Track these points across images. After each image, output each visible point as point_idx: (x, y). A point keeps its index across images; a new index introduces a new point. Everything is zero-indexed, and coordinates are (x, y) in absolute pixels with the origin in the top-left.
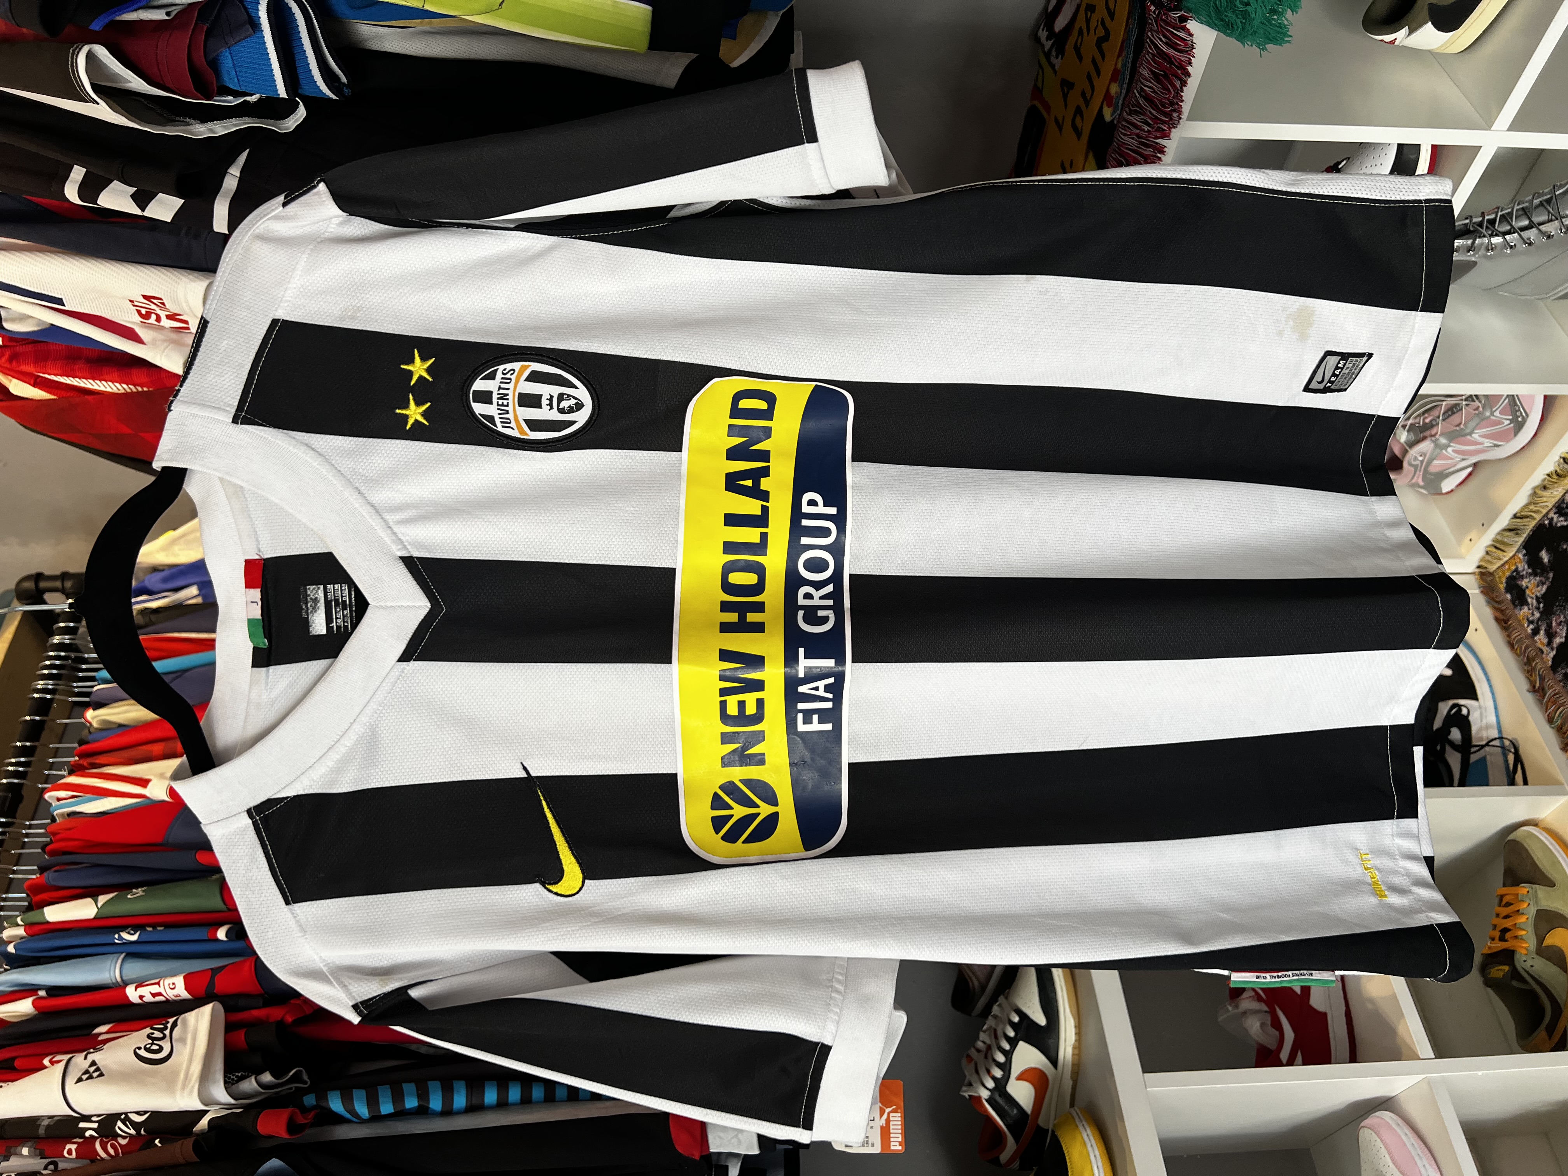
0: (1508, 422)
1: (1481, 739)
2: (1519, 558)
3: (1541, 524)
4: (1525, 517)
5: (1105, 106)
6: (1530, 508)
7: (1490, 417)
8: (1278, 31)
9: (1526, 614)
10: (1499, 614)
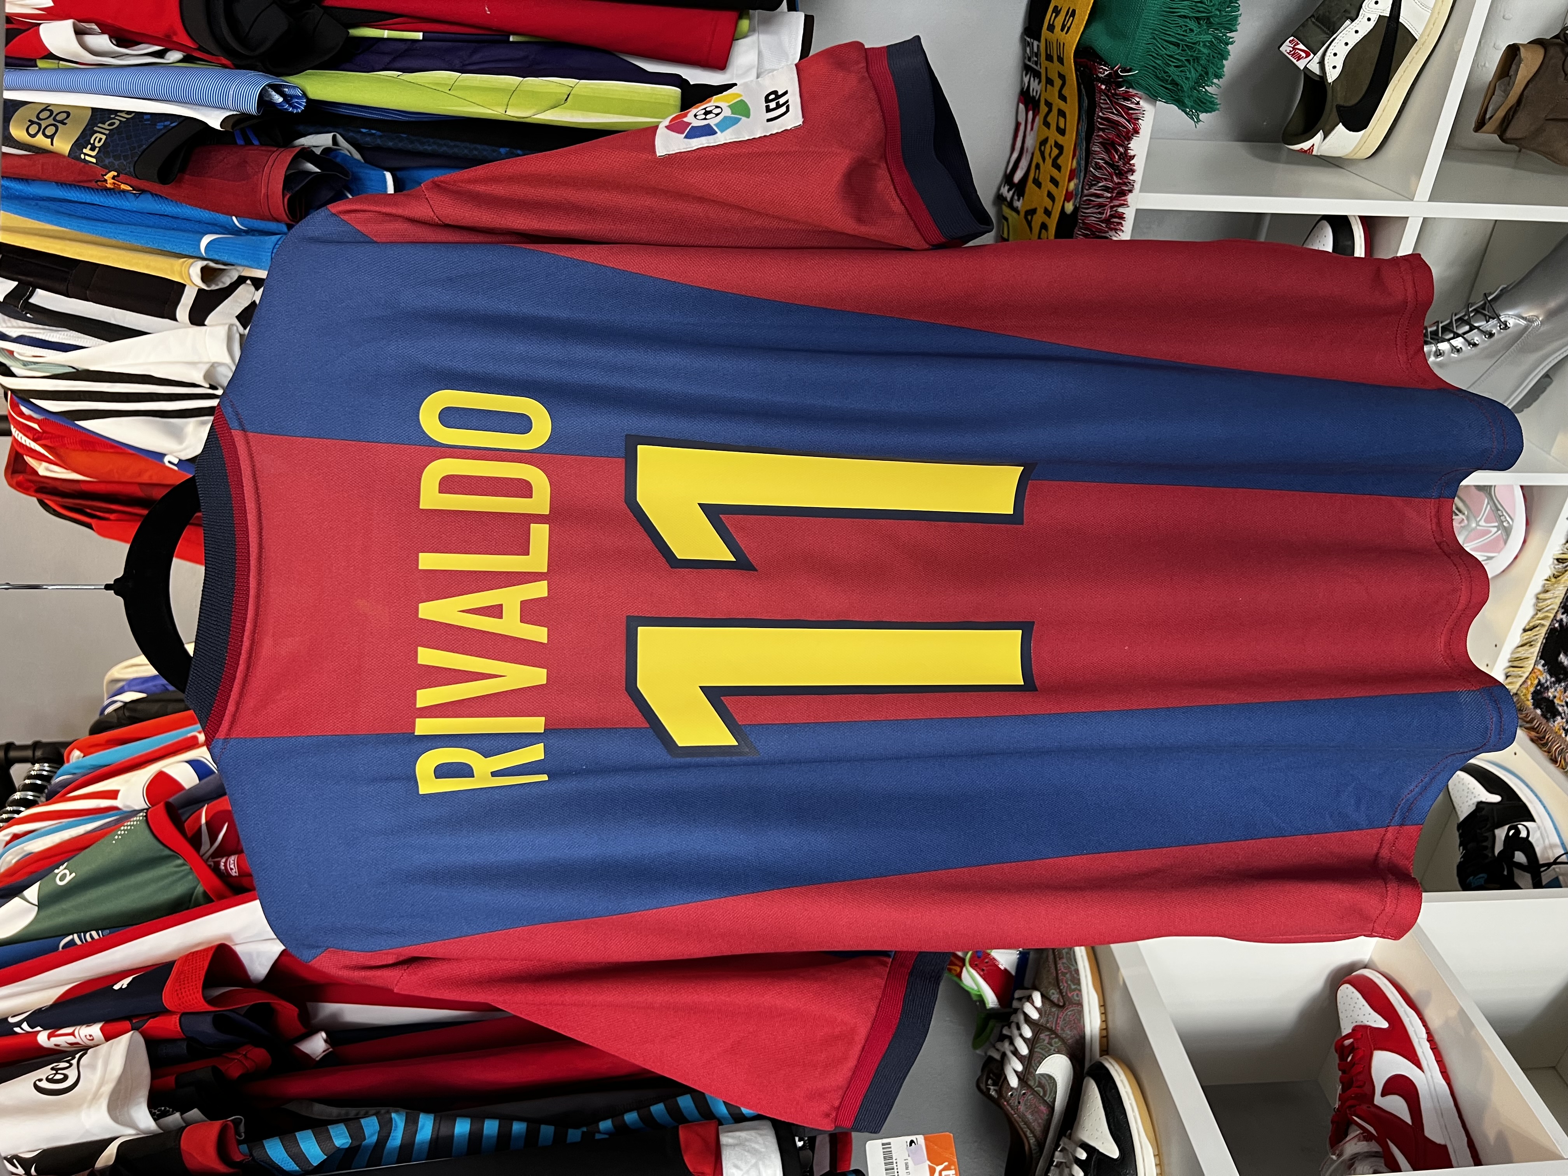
0: (1495, 529)
1: (1549, 859)
2: (1539, 670)
3: (1551, 629)
4: (1534, 627)
5: (1066, 203)
6: (1537, 616)
7: (1476, 527)
8: (1206, 100)
9: (1561, 724)
10: (1533, 734)
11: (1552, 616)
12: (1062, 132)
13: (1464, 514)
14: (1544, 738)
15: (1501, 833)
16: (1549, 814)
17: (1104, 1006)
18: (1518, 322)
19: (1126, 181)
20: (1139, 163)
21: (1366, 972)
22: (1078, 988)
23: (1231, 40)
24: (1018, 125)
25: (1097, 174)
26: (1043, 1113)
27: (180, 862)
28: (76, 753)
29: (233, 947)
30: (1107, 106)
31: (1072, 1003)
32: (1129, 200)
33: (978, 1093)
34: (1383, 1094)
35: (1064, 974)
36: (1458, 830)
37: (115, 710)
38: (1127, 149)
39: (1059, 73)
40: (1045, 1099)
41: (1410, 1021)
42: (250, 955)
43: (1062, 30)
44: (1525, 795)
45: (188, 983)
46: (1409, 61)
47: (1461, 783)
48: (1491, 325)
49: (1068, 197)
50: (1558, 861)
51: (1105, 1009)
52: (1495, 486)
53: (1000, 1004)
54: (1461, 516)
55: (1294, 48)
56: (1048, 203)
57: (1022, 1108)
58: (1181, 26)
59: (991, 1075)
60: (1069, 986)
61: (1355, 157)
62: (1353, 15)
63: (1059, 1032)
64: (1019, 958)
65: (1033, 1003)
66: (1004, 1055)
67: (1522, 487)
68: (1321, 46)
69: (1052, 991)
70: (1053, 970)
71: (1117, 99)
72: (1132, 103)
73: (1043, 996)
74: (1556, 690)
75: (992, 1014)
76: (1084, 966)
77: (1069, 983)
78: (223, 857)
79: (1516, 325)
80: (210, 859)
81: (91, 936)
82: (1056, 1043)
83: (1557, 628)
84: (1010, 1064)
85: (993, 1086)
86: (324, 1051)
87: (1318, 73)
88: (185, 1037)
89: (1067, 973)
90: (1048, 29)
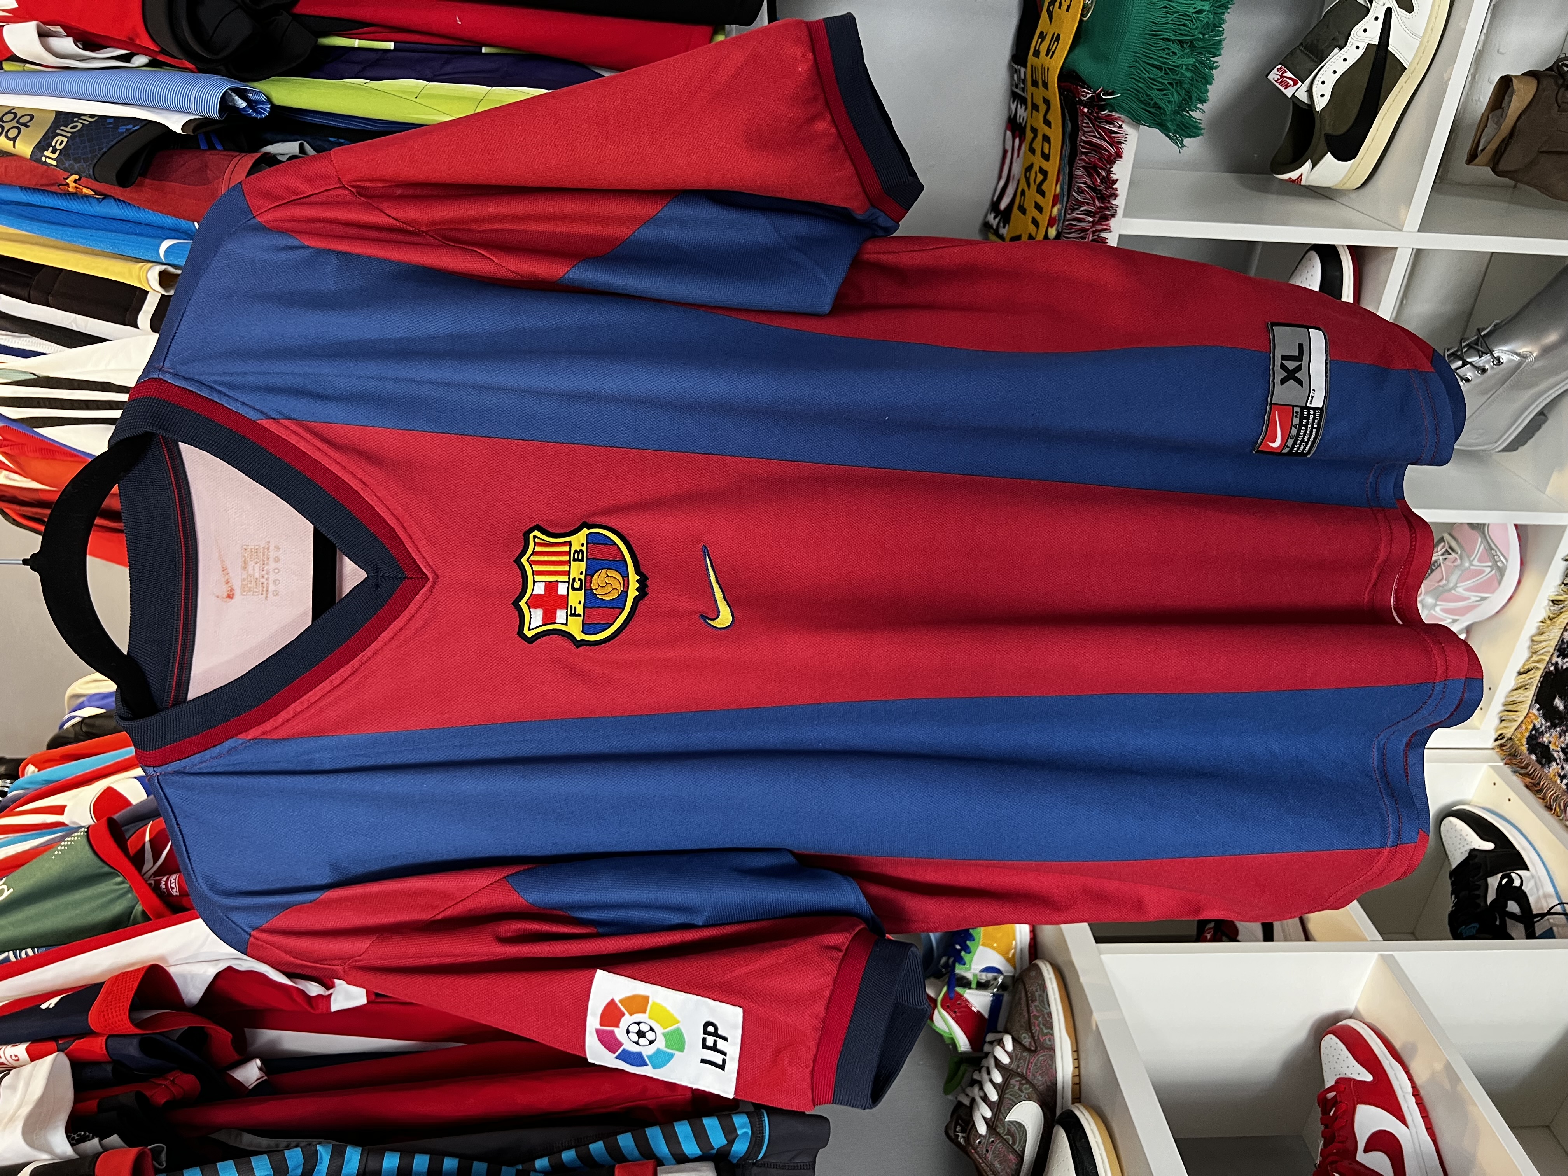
0: (1489, 569)
1: (1542, 909)
2: (1534, 715)
3: (1547, 673)
4: (1529, 670)
5: (1049, 229)
6: (1532, 659)
7: (1469, 567)
8: (1191, 125)
9: (1556, 770)
10: (1528, 780)
11: (1547, 658)
12: (1046, 157)
13: (1457, 553)
14: (1539, 784)
15: (1494, 882)
16: (1543, 863)
17: (1076, 1051)
18: (1512, 357)
19: (1109, 205)
20: (1122, 188)
21: (1351, 1023)
22: (1051, 1032)
23: (1215, 65)
24: (1005, 152)
25: (1079, 198)
26: (1010, 1160)
27: (119, 879)
28: (31, 769)
29: (166, 968)
30: (1090, 129)
31: (1044, 1048)
32: (1111, 225)
33: (947, 1140)
34: (1366, 1150)
35: (1037, 1018)
36: (1450, 878)
37: (73, 726)
38: (1109, 172)
39: (1044, 98)
40: (1015, 1147)
41: (1395, 1074)
42: (184, 976)
43: (1047, 55)
44: (1519, 843)
45: (116, 1004)
46: (1398, 90)
47: (1454, 830)
48: (1484, 361)
49: (1052, 222)
50: (1552, 911)
51: (1078, 1055)
52: (1489, 525)
53: (972, 1048)
54: (1454, 555)
55: (1282, 76)
56: (1032, 228)
57: (990, 1156)
58: (1164, 50)
59: (960, 1122)
60: (1042, 1029)
61: (1344, 187)
62: (1341, 43)
63: (1030, 1077)
64: (992, 1001)
65: (1003, 1047)
66: (973, 1101)
67: (1516, 526)
68: (1308, 74)
69: (1024, 1035)
70: (1025, 1013)
71: (1100, 123)
72: (1115, 126)
73: (1014, 1039)
74: (1551, 735)
75: (964, 1059)
76: (1057, 1010)
77: (1041, 1026)
78: (164, 876)
79: (1510, 361)
80: (152, 878)
81: (26, 954)
82: (1026, 1089)
83: (1552, 671)
84: (979, 1110)
85: (962, 1132)
86: (257, 1080)
87: (1306, 102)
88: (111, 1060)
89: (1039, 1017)
90: (1034, 55)
